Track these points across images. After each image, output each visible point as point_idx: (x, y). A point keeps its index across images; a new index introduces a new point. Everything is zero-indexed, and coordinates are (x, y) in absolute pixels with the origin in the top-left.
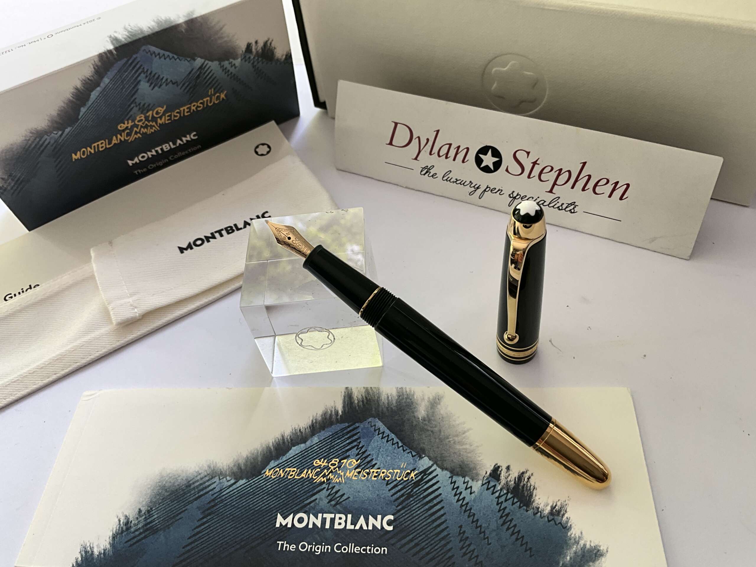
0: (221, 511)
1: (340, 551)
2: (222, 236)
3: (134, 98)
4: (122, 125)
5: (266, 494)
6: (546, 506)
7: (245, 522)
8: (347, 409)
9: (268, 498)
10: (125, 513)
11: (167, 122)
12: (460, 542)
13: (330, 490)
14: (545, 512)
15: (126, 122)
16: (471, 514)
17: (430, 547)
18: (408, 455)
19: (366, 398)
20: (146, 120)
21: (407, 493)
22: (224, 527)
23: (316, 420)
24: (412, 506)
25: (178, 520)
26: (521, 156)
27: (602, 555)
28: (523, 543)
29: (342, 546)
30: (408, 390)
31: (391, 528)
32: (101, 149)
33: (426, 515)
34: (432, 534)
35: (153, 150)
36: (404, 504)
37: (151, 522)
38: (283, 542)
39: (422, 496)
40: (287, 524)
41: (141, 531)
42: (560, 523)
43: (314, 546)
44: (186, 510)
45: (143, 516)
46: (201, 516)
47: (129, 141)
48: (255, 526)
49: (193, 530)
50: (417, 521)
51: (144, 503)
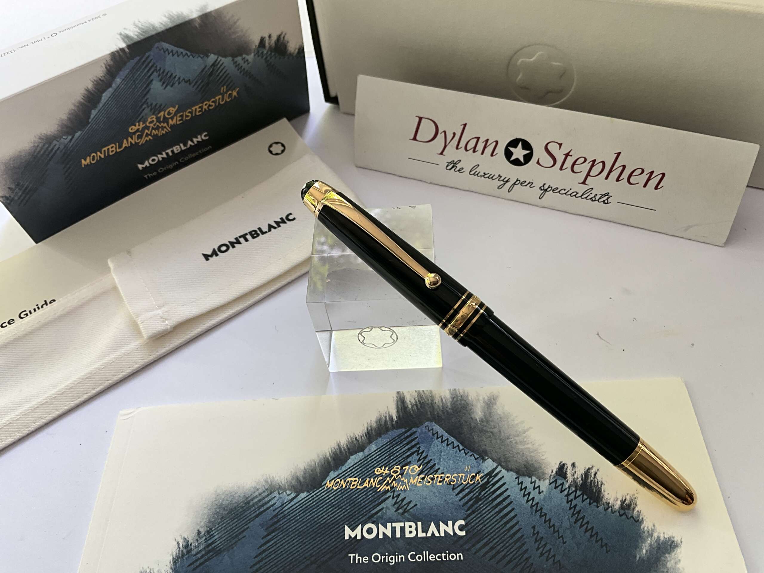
0: (285, 526)
1: (414, 560)
2: (247, 240)
3: (145, 98)
4: (133, 127)
5: (330, 507)
6: (616, 500)
7: (312, 536)
8: (401, 414)
9: (332, 510)
10: (183, 536)
11: (178, 123)
12: (535, 543)
13: (396, 499)
14: (615, 507)
15: (137, 124)
16: (543, 514)
17: (506, 550)
18: (471, 458)
19: (419, 401)
20: (157, 121)
21: (475, 496)
22: (291, 543)
23: (371, 427)
24: (482, 509)
25: (241, 539)
26: (553, 148)
27: (677, 546)
28: (598, 539)
29: (416, 555)
30: (461, 391)
31: (463, 533)
32: (111, 154)
33: (497, 518)
34: (506, 537)
35: (164, 153)
36: (474, 508)
37: (212, 543)
38: (355, 555)
39: (490, 499)
40: (356, 536)
41: (203, 553)
42: (632, 517)
43: (387, 557)
44: (248, 528)
45: (203, 537)
46: (265, 533)
47: (140, 144)
48: (323, 540)
49: (258, 548)
50: (489, 524)
51: (202, 523)
